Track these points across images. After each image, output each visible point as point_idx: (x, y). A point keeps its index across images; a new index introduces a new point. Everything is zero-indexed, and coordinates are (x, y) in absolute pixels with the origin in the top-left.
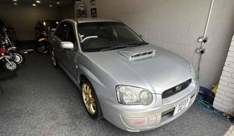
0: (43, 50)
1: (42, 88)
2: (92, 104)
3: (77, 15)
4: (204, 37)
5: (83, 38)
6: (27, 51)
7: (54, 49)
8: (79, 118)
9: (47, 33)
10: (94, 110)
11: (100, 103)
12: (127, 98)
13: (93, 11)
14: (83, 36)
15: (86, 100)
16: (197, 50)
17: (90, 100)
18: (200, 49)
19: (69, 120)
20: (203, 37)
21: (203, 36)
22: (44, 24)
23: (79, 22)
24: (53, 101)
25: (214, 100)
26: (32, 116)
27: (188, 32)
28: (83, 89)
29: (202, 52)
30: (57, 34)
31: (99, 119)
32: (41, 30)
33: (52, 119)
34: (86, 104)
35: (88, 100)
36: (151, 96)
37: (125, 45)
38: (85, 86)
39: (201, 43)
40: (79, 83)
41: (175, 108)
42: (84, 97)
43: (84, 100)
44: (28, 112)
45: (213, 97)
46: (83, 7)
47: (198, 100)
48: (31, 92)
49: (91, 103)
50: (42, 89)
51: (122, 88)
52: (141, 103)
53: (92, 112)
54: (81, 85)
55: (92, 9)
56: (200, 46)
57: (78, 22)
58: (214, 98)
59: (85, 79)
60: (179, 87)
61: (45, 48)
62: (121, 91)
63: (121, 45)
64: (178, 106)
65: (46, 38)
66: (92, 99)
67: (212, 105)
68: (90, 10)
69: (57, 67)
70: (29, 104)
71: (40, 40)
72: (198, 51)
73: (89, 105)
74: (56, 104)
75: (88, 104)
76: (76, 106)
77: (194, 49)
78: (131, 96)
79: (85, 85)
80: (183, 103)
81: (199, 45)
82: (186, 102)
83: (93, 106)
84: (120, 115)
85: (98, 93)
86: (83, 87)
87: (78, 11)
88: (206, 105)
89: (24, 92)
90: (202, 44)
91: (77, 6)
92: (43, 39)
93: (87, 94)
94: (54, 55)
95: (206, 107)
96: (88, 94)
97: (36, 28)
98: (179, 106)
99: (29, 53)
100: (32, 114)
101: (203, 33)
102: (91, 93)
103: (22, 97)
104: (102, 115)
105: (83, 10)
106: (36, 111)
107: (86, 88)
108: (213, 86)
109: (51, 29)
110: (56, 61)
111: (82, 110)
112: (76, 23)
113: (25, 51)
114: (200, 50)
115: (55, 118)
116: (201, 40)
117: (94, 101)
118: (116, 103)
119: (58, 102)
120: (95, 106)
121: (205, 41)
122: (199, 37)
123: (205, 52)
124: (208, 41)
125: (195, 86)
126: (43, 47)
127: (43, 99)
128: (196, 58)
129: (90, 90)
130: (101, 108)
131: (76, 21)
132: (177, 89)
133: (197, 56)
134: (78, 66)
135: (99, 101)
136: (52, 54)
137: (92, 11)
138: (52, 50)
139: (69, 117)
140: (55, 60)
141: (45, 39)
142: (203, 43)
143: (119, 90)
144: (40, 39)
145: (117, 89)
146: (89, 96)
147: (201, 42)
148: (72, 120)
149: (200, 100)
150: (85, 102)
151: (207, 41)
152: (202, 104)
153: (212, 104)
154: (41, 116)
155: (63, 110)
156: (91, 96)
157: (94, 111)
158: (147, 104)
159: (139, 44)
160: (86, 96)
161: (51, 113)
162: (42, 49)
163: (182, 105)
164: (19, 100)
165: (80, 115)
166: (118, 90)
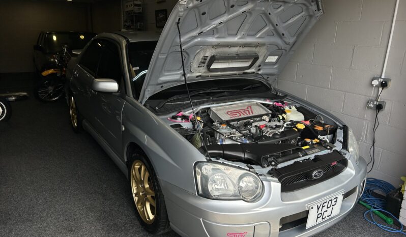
0: (49, 95)
1: (47, 171)
2: (149, 201)
3: (126, 21)
4: (383, 77)
5: (137, 72)
6: (14, 96)
7: (74, 93)
8: (122, 231)
9: (61, 59)
10: (153, 213)
11: (165, 197)
12: (217, 187)
13: (159, 15)
14: (138, 68)
15: (136, 194)
16: (368, 102)
17: (145, 195)
18: (376, 100)
19: (101, 234)
20: (380, 77)
21: (379, 74)
22: (55, 38)
23: (131, 41)
24: (70, 197)
25: (401, 208)
26: (28, 224)
27: (351, 65)
28: (134, 172)
29: (379, 107)
30: (83, 61)
31: (162, 232)
32: (48, 51)
33: (69, 231)
34: (138, 203)
35: (141, 194)
36: (260, 184)
37: (219, 89)
38: (137, 167)
39: (376, 89)
40: (126, 160)
41: (307, 212)
42: (134, 190)
43: (134, 195)
44: (20, 215)
45: (400, 200)
46: (139, 5)
47: (369, 207)
48: (26, 179)
49: (147, 200)
50: (47, 173)
51: (206, 166)
52: (241, 197)
53: (149, 218)
54: (129, 165)
55: (157, 12)
56: (375, 96)
57: (128, 41)
58: (401, 203)
59: (138, 153)
60: (318, 172)
61: (54, 90)
62: (204, 172)
63: (212, 89)
64: (315, 208)
65: (56, 68)
66: (150, 191)
67: (398, 218)
68: (155, 13)
69: (80, 130)
70: (21, 202)
71: (45, 73)
72: (371, 105)
73: (144, 205)
74: (76, 203)
75: (142, 204)
76: (115, 209)
77: (363, 100)
78: (224, 185)
79: (137, 164)
80: (326, 204)
81: (372, 94)
82: (333, 203)
83: (151, 206)
84: (201, 219)
85: (162, 177)
86: (134, 167)
87: (129, 14)
88: (384, 217)
89: (11, 178)
90: (378, 91)
91: (127, 4)
92: (51, 71)
93: (140, 182)
94: (74, 106)
95: (385, 221)
96: (142, 182)
97: (36, 48)
98: (318, 209)
99: (19, 99)
100: (29, 220)
101: (381, 69)
102: (149, 180)
103: (7, 187)
104: (168, 222)
105: (140, 13)
106: (35, 215)
107: (140, 170)
108: (402, 178)
109: (69, 50)
110: (78, 118)
111: (128, 216)
112: (124, 43)
113: (11, 96)
114: (375, 103)
115: (74, 229)
116: (375, 83)
117: (154, 195)
118: (194, 196)
119: (80, 199)
120: (154, 205)
121: (384, 85)
122: (372, 77)
123: (385, 108)
124: (390, 84)
125: (353, 172)
126: (51, 89)
127: (49, 193)
128: (367, 120)
129: (147, 174)
130: (166, 209)
131: (125, 38)
132: (316, 176)
133: (369, 115)
134: (125, 127)
135: (163, 194)
136: (69, 102)
137: (157, 16)
138: (71, 95)
139: (102, 229)
140: (76, 116)
141: (55, 72)
142: (380, 89)
143: (201, 170)
144: (43, 70)
145: (197, 169)
146: (144, 187)
147: (376, 86)
148: (109, 233)
149: (375, 208)
150: (136, 199)
151: (388, 86)
152: (378, 216)
153: (398, 215)
154: (45, 224)
155: (90, 214)
156: (147, 186)
157: (152, 217)
158: (253, 201)
159: (249, 87)
160: (138, 188)
161: (66, 220)
162: (46, 92)
163: (325, 209)
164: (2, 193)
165: (124, 226)
166: (199, 171)
